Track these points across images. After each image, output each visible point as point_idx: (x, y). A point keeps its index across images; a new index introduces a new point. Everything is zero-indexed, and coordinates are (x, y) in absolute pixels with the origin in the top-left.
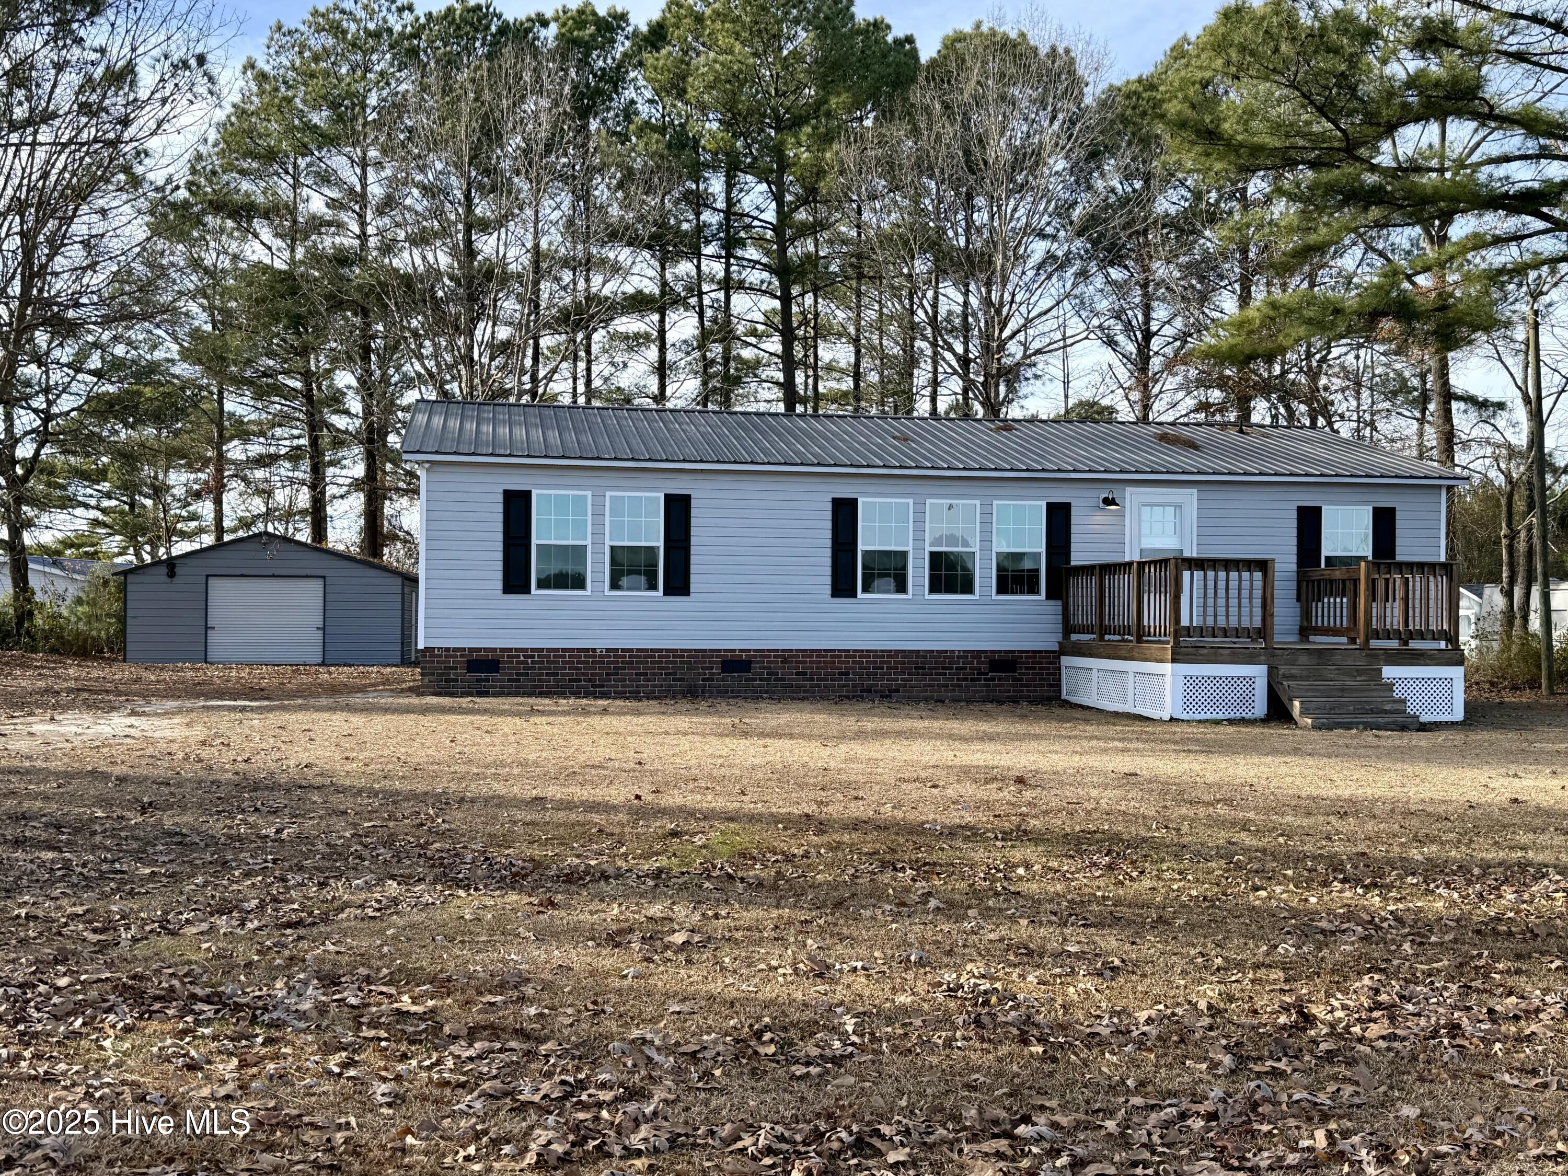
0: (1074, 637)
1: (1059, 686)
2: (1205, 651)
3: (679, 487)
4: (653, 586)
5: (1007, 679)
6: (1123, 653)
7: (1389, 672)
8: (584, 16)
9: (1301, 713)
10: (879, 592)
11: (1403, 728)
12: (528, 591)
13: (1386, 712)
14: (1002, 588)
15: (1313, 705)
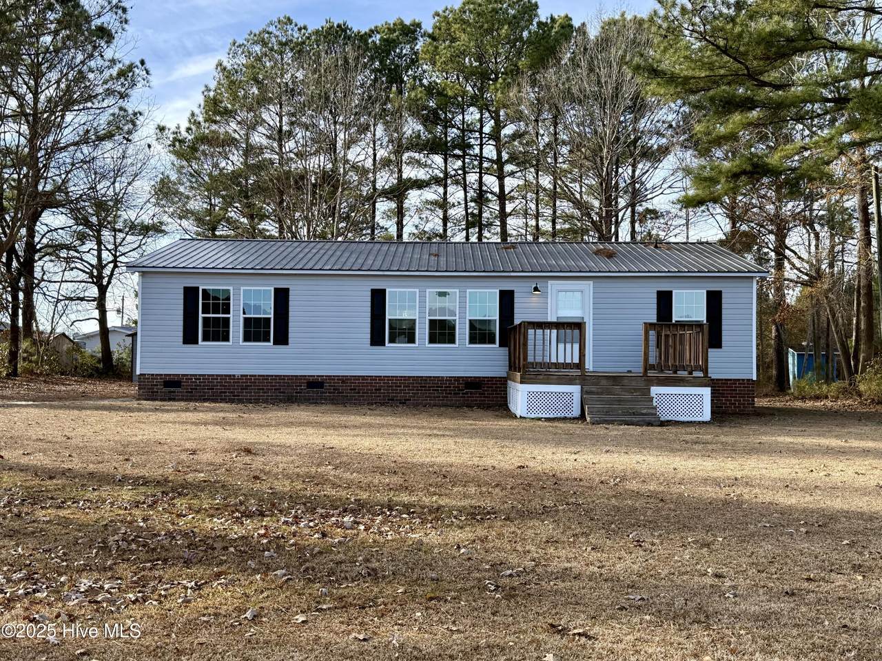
1: (506, 398)
2: (541, 377)
4: (268, 341)
5: (476, 393)
7: (655, 390)
9: (588, 414)
10: (399, 342)
11: (650, 424)
12: (197, 343)
13: (643, 414)
14: (473, 340)
15: (595, 410)
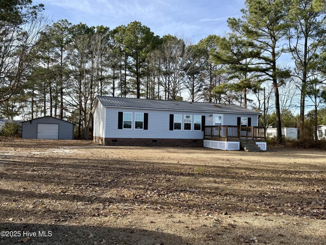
0: (206, 137)
1: (203, 145)
3: (146, 112)
4: (142, 128)
5: (195, 143)
6: (217, 140)
7: (257, 143)
8: (102, 27)
9: (246, 149)
10: (177, 129)
11: (261, 151)
12: (122, 129)
13: (258, 149)
14: (195, 129)
15: (248, 148)
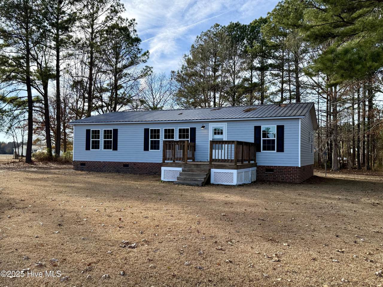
2: (169, 164)
10: (154, 150)
11: (197, 185)
12: (90, 150)
15: (180, 178)
